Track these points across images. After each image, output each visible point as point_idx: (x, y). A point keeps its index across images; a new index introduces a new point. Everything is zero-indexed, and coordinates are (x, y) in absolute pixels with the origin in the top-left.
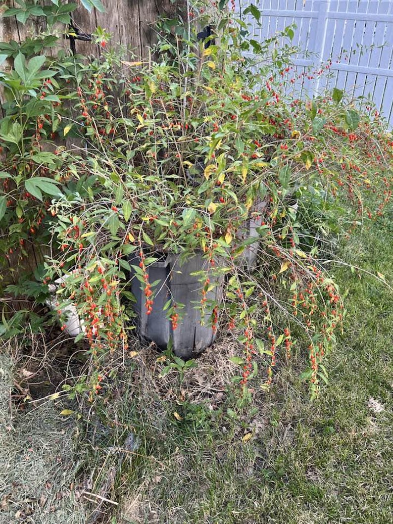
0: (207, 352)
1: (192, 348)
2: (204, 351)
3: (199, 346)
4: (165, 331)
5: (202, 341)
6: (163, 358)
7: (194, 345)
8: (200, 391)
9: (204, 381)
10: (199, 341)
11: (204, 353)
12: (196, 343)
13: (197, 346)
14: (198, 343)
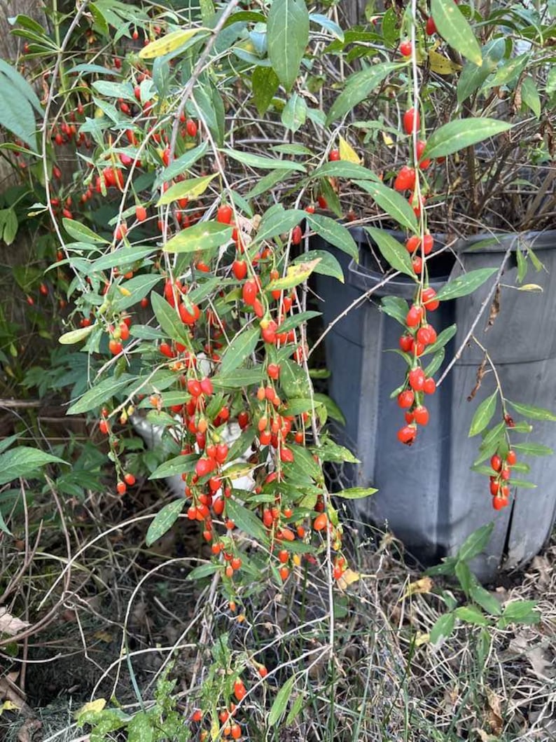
0: (536, 571)
1: (498, 559)
2: (528, 567)
3: (518, 553)
4: (425, 505)
5: (527, 537)
6: (425, 584)
7: (506, 550)
8: (546, 699)
9: (548, 664)
10: (519, 539)
11: (529, 573)
12: (511, 545)
13: (511, 554)
14: (518, 544)
